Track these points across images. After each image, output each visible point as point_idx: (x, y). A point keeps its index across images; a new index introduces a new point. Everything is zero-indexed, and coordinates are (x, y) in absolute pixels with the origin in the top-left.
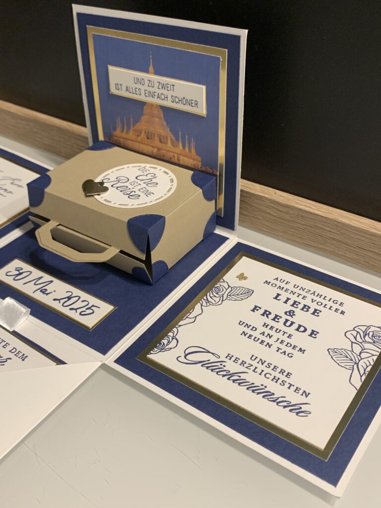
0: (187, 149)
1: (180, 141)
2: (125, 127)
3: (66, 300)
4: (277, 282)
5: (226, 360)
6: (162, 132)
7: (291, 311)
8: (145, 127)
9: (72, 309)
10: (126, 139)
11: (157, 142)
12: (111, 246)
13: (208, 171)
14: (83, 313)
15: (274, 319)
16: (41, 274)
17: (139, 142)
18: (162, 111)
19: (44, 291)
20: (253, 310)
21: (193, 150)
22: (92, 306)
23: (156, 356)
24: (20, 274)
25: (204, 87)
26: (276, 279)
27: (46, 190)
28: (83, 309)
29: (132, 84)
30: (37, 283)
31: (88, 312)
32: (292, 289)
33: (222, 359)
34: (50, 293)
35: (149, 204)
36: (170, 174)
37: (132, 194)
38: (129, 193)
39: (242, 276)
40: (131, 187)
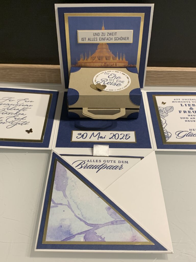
0: (121, 59)
1: (117, 57)
2: (86, 57)
3: (114, 137)
4: (176, 101)
5: (191, 131)
6: (107, 55)
7: (191, 108)
8: (98, 55)
9: (121, 139)
10: (86, 63)
11: (104, 60)
12: (120, 108)
13: (131, 66)
14: (126, 138)
15: (189, 113)
16: (92, 132)
17: (94, 63)
18: (108, 46)
19: (101, 137)
20: (180, 112)
21: (124, 59)
22: (127, 135)
23: (169, 140)
24: (83, 136)
25: (132, 31)
26: (175, 99)
27: (80, 94)
28: (125, 137)
29: (92, 37)
30: (94, 136)
31: (128, 137)
32: (183, 101)
33: (189, 131)
34: (105, 137)
35: (128, 86)
36: (120, 72)
37: (116, 84)
38: (114, 84)
39: (164, 103)
40: (112, 82)
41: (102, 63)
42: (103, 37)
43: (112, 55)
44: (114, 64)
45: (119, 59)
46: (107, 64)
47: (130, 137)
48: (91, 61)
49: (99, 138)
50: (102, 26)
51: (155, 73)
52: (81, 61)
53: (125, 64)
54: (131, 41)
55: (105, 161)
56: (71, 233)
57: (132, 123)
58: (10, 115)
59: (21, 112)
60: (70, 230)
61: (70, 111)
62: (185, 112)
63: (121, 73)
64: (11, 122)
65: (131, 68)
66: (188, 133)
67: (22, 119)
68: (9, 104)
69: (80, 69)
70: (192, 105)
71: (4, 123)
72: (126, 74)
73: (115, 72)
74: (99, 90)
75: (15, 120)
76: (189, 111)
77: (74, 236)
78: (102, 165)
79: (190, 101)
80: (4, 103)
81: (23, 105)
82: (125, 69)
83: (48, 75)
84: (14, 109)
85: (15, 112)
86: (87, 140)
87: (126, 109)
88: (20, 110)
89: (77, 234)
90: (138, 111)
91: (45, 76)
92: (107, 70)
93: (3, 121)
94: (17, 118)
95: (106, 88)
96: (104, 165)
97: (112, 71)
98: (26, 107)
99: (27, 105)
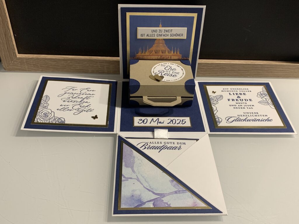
0: (175, 53)
1: (172, 51)
2: (144, 51)
3: (172, 122)
4: (225, 90)
5: (239, 117)
6: (163, 49)
7: (238, 96)
8: (155, 49)
9: (178, 124)
10: (144, 56)
11: (161, 53)
12: (176, 97)
13: (185, 59)
14: (183, 123)
15: (237, 101)
16: (151, 118)
17: (151, 56)
18: (164, 41)
19: (160, 123)
20: (229, 101)
21: (178, 53)
22: (183, 120)
23: (220, 125)
24: (144, 121)
25: (186, 28)
26: (224, 89)
27: (141, 84)
28: (181, 122)
29: (150, 33)
30: (154, 121)
31: (184, 122)
32: (231, 90)
33: (238, 117)
34: (163, 122)
35: (183, 77)
36: (174, 64)
37: (172, 75)
38: (171, 75)
39: (214, 92)
40: (168, 73)
41: (158, 56)
42: (160, 33)
43: (167, 49)
44: (169, 57)
45: (174, 53)
46: (162, 57)
47: (185, 122)
48: (148, 54)
49: (158, 123)
50: (160, 24)
51: (206, 65)
52: (140, 54)
53: (179, 57)
54: (185, 37)
55: (165, 143)
56: (142, 201)
57: (186, 110)
58: (75, 103)
59: (85, 100)
60: (140, 199)
61: (131, 99)
62: (233, 100)
63: (176, 65)
64: (77, 109)
65: (184, 61)
66: (237, 118)
67: (87, 106)
68: (73, 93)
69: (138, 61)
70: (239, 94)
71: (71, 110)
72: (180, 67)
73: (171, 64)
74: (158, 81)
75: (80, 107)
76: (236, 99)
77: (144, 203)
78: (163, 146)
79: (238, 90)
80: (68, 92)
81: (86, 94)
82: (179, 61)
83: (107, 66)
84: (79, 98)
85: (80, 100)
86: (148, 125)
87: (182, 97)
88: (84, 99)
89: (147, 202)
90: (192, 99)
91: (104, 67)
92: (163, 63)
93: (69, 109)
94: (82, 105)
95: (164, 79)
96: (164, 146)
97: (167, 63)
98: (89, 95)
99: (90, 94)
